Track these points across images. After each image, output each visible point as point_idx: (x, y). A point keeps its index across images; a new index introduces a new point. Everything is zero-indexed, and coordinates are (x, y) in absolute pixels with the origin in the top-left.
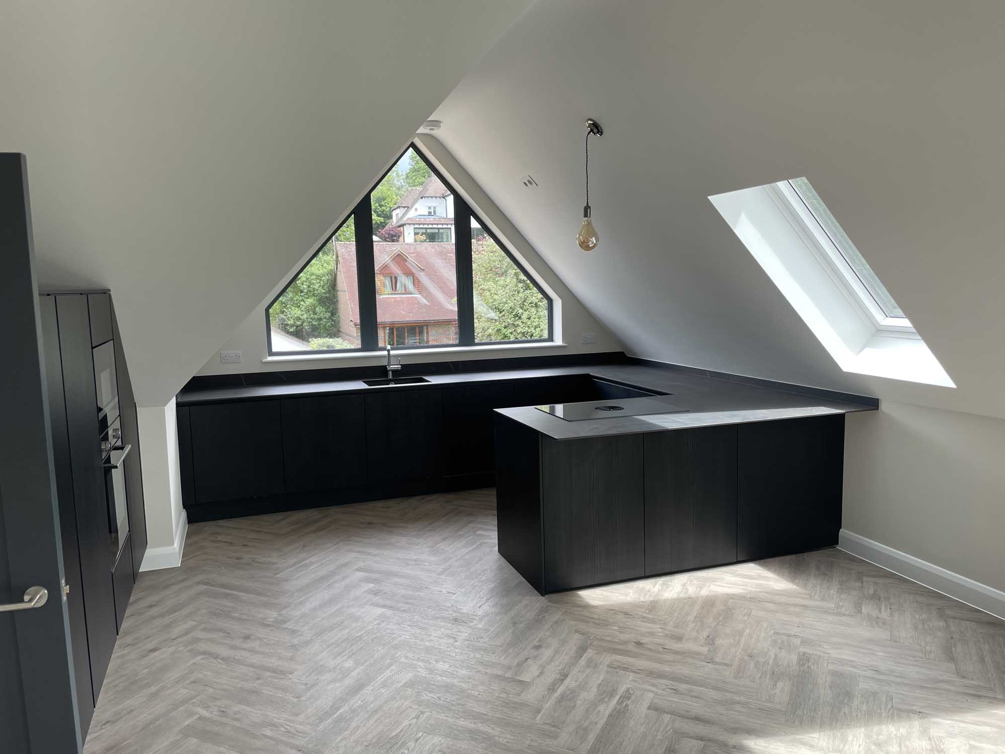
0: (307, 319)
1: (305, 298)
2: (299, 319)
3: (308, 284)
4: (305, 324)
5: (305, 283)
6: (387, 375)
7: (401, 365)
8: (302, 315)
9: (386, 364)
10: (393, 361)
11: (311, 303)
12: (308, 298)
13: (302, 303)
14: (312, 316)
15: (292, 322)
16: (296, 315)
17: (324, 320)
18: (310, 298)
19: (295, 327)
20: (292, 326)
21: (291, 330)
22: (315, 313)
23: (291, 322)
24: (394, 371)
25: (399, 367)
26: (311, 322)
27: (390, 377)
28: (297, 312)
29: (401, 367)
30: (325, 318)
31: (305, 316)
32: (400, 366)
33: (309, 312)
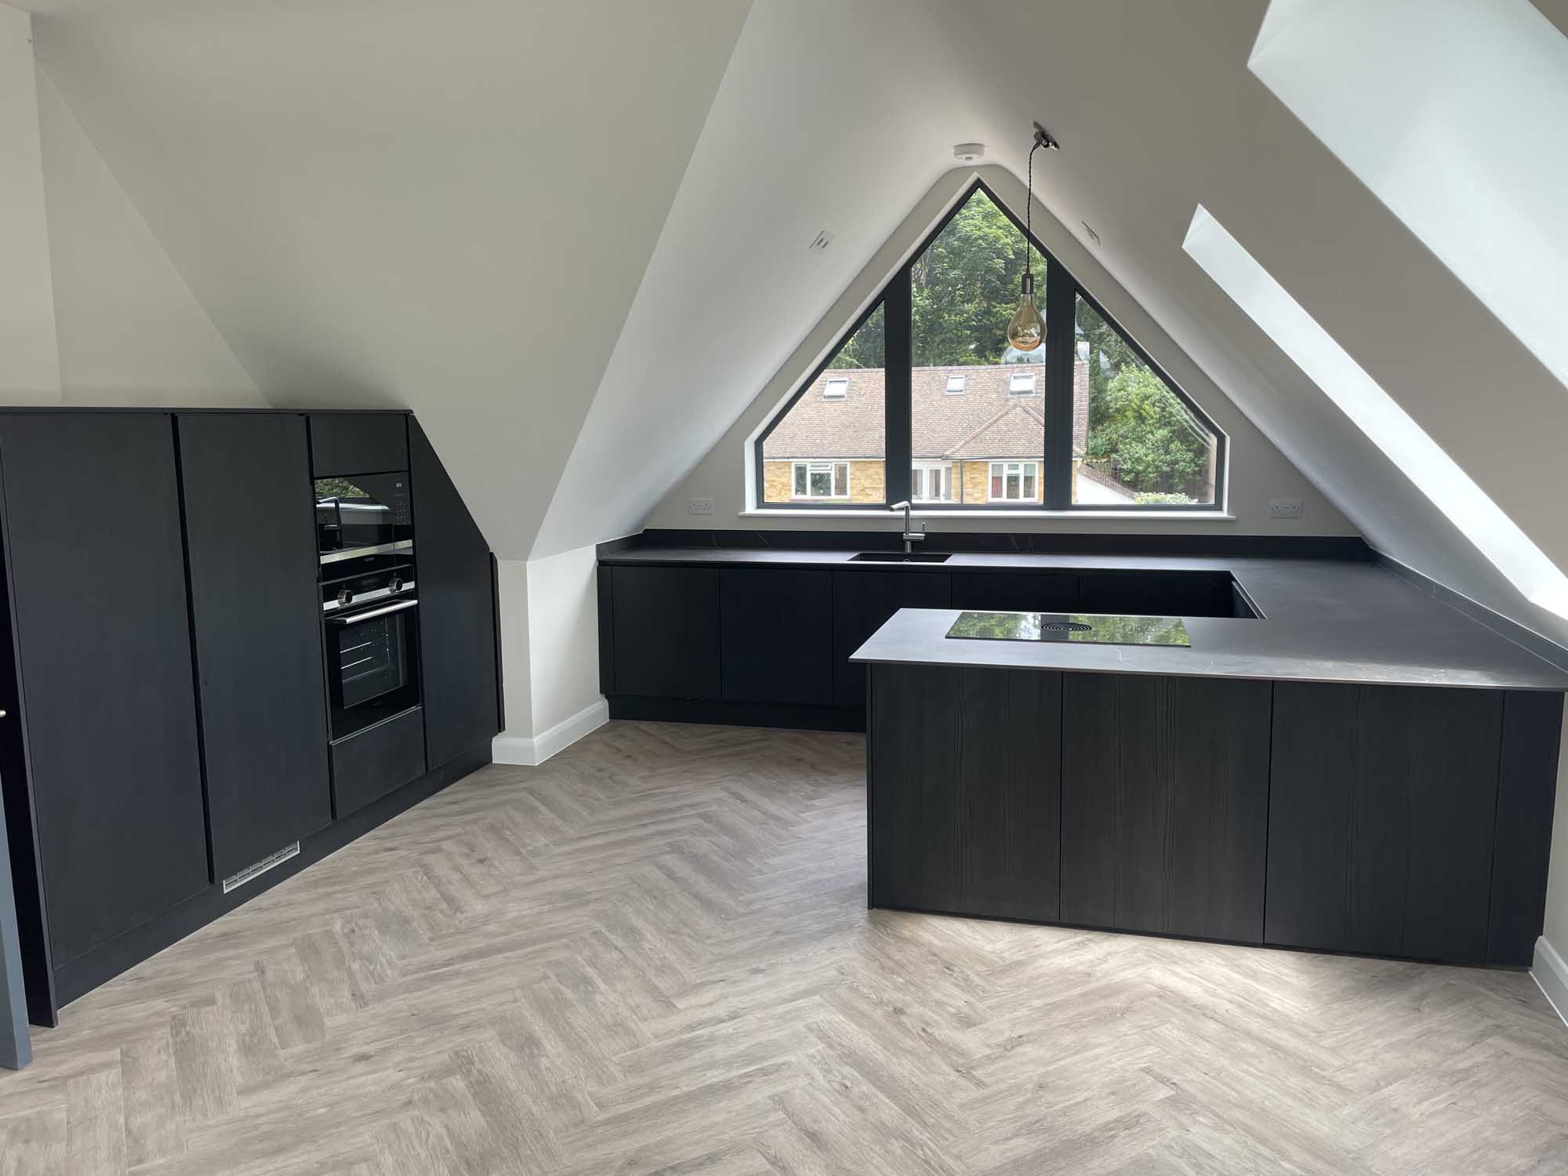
0: (1153, 461)
1: (1155, 428)
2: (1139, 460)
3: (1162, 405)
4: (1150, 470)
5: (1157, 404)
6: (903, 548)
7: (925, 533)
8: (1146, 456)
9: (904, 531)
10: (914, 526)
11: (1163, 436)
12: (1159, 428)
13: (1150, 436)
14: (1162, 457)
15: (1129, 466)
16: (1137, 455)
17: (1182, 463)
18: (1164, 429)
19: (1133, 474)
20: (1129, 472)
21: (1126, 478)
22: (1167, 452)
23: (1127, 466)
24: (915, 543)
25: (921, 537)
26: (1160, 466)
27: (909, 550)
28: (1139, 450)
29: (925, 537)
30: (1184, 461)
31: (1150, 458)
32: (924, 535)
33: (1158, 450)
